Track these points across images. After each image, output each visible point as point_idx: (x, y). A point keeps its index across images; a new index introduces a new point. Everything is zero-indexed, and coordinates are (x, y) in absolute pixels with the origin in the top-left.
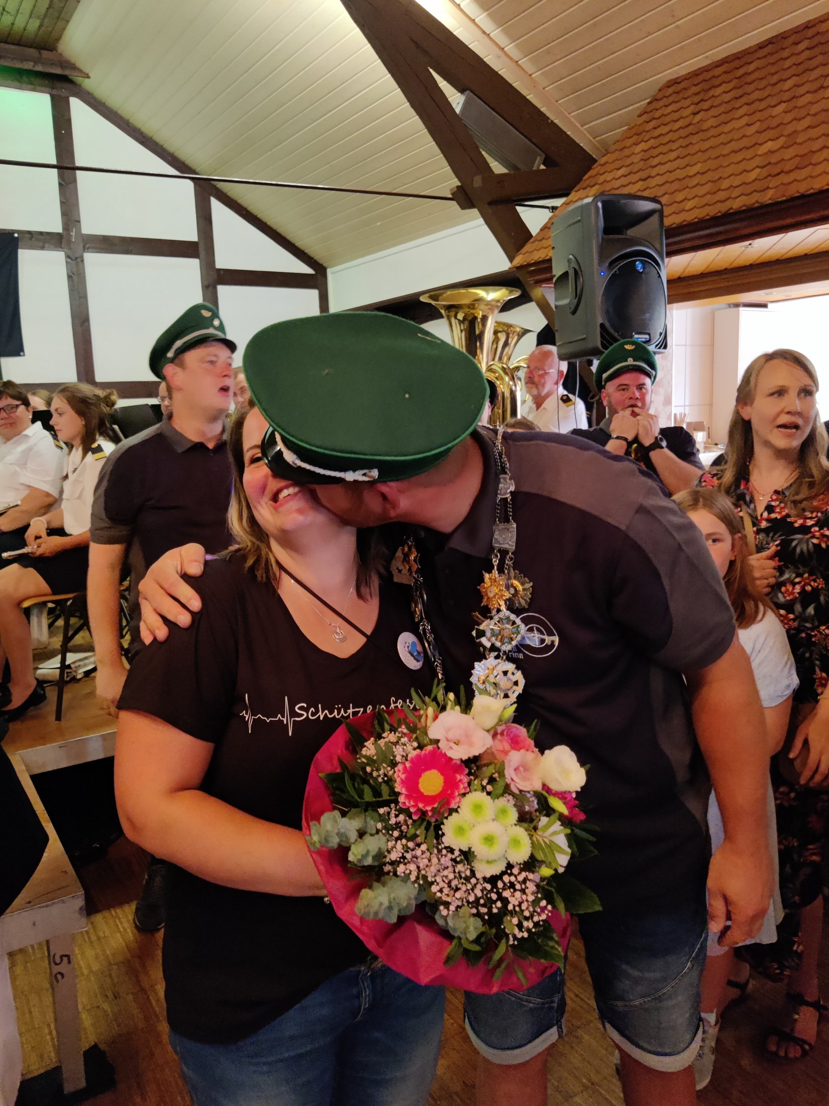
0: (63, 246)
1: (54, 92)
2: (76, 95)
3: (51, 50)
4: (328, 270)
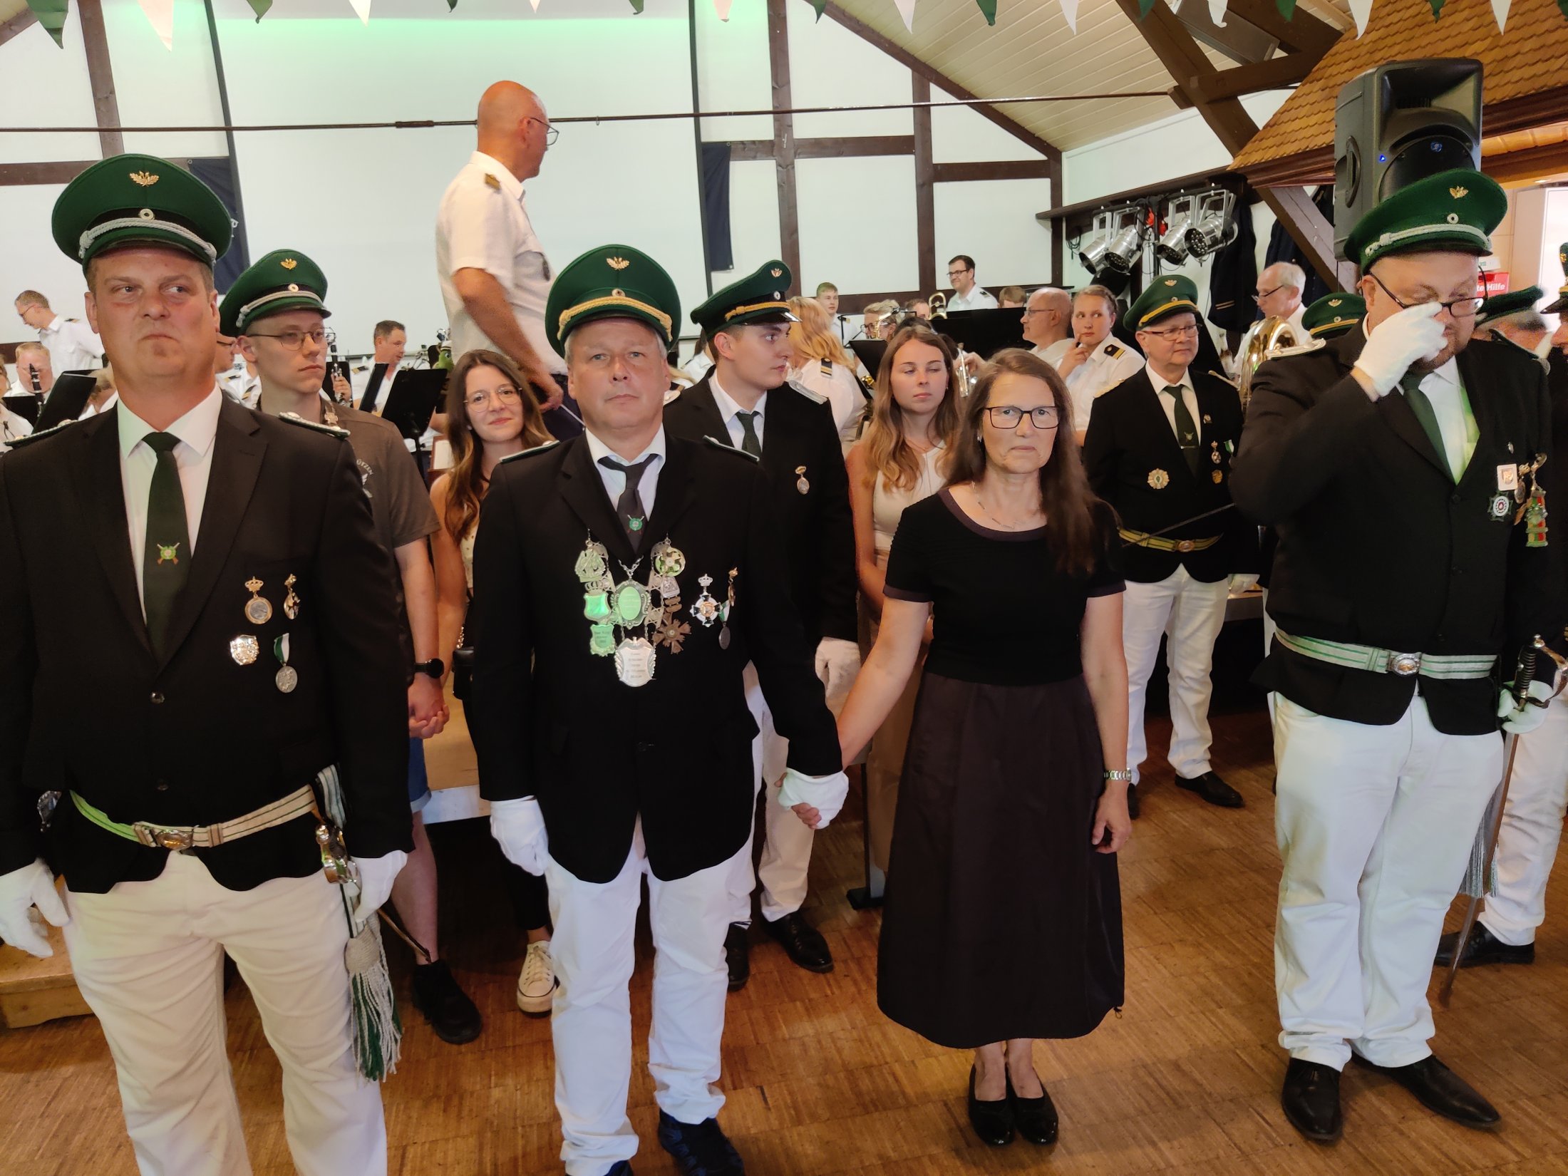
0: (774, 154)
4: (1064, 155)
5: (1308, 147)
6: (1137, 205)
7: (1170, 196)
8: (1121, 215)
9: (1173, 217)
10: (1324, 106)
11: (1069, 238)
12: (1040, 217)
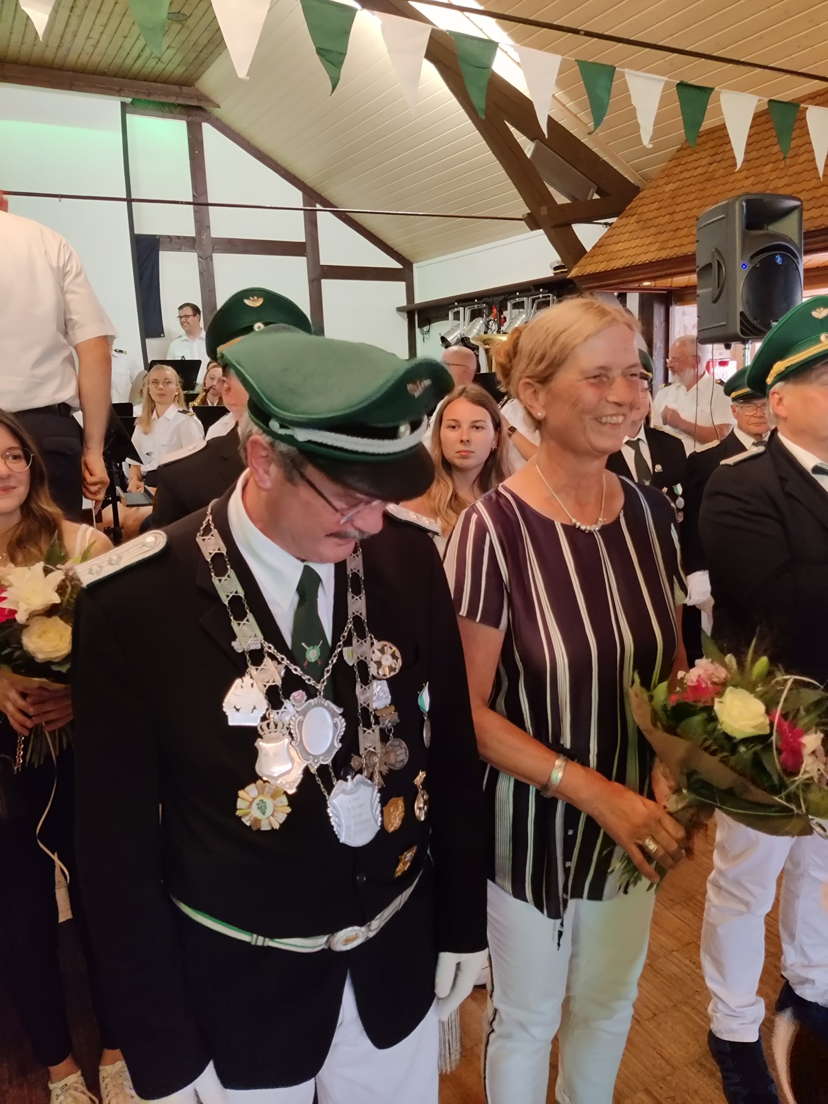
0: (196, 248)
1: (190, 119)
2: (206, 121)
3: (191, 87)
4: (414, 265)
5: (633, 262)
6: (483, 303)
7: (508, 297)
8: (470, 310)
9: (511, 313)
10: (642, 234)
11: (420, 326)
12: (400, 310)
